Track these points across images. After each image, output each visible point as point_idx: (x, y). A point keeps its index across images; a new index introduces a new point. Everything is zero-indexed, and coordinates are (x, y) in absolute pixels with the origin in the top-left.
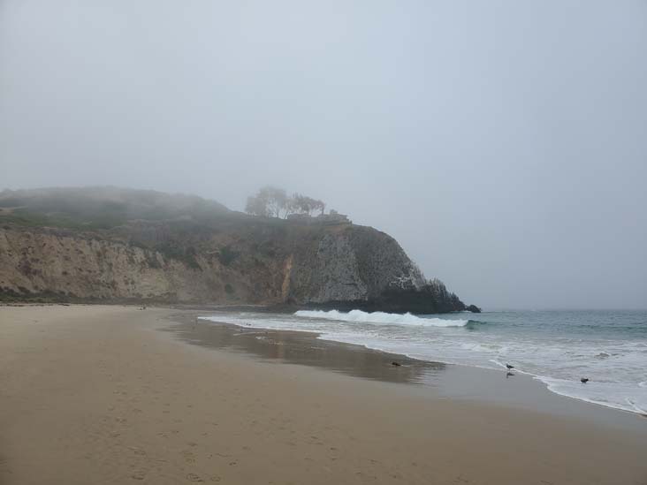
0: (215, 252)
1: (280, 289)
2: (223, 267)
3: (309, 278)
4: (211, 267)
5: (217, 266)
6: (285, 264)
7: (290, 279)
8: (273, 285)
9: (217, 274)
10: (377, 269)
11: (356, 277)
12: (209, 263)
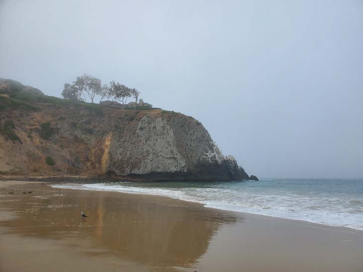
0: (35, 127)
1: (100, 162)
2: (43, 141)
3: (128, 153)
4: (31, 141)
5: (37, 140)
6: (104, 141)
7: (109, 153)
8: (92, 159)
9: (37, 147)
10: (190, 146)
11: (175, 152)
12: (28, 136)
